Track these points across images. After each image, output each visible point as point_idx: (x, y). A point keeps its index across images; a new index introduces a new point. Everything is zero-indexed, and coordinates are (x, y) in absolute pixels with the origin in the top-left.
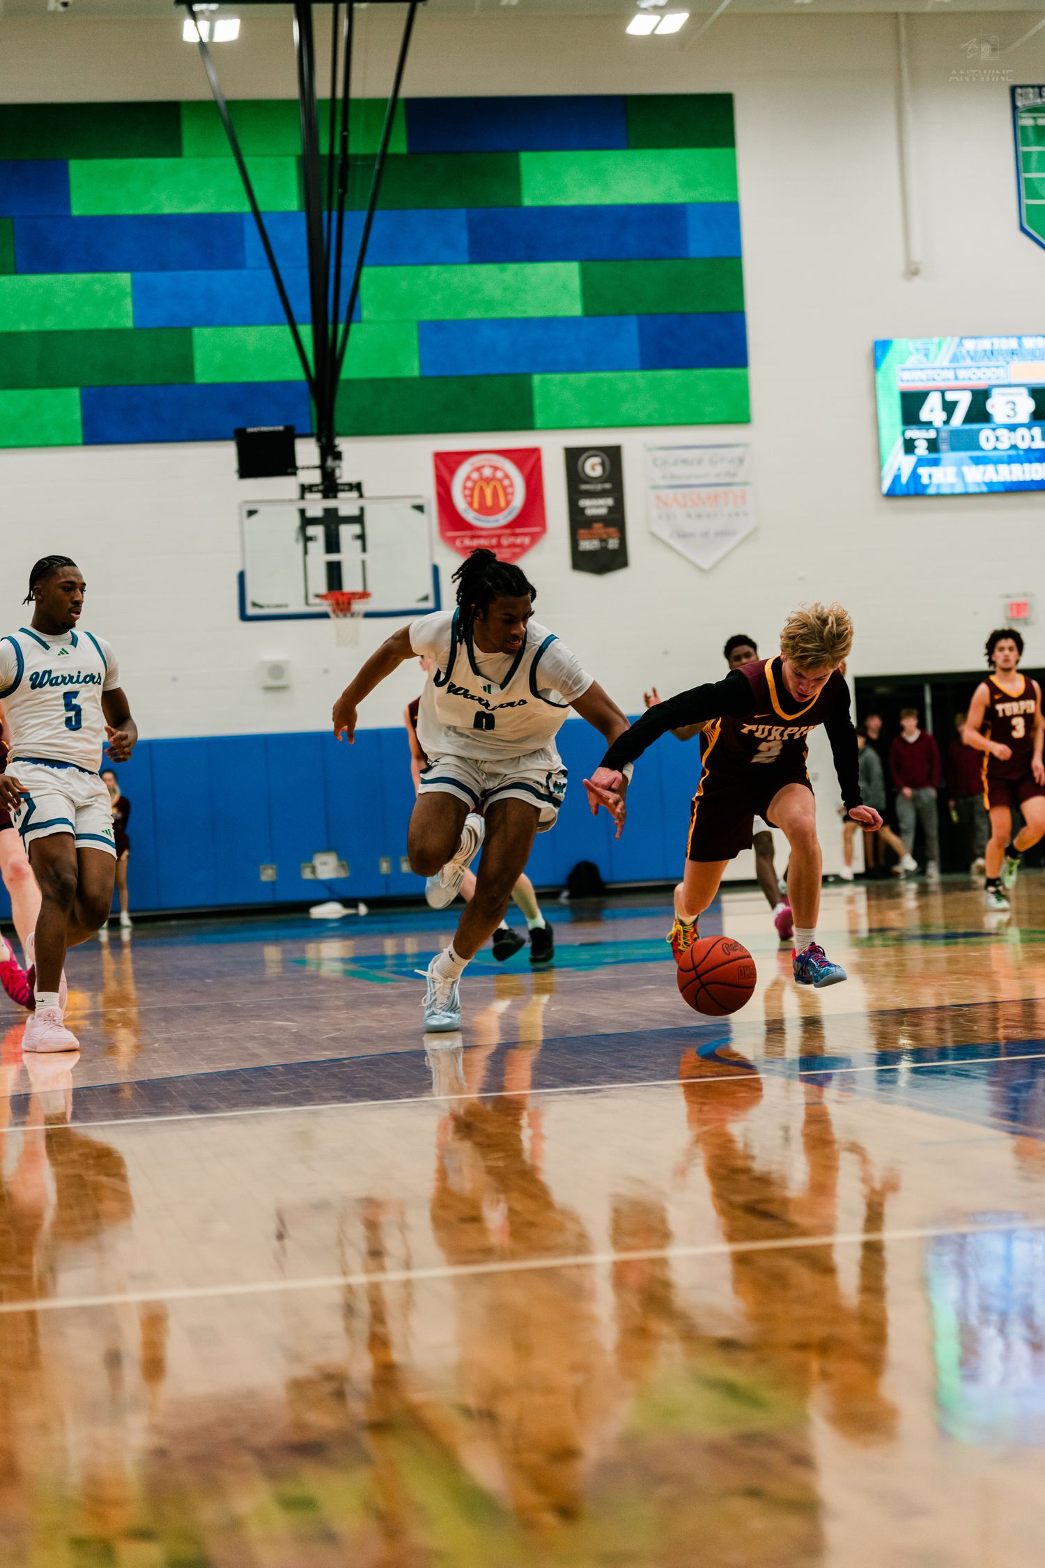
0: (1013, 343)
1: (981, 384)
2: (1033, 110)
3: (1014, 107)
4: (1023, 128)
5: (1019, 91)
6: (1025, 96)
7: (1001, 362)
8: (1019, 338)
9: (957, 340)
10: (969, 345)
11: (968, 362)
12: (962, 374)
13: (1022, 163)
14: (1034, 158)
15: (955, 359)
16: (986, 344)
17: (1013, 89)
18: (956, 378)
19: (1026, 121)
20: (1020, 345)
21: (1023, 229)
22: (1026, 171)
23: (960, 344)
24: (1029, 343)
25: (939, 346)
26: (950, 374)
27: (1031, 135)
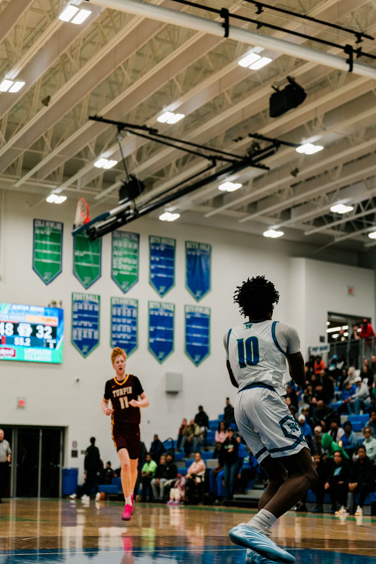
0: (27, 308)
1: (16, 321)
2: (40, 228)
3: (34, 227)
4: (36, 234)
5: (36, 221)
6: (38, 223)
7: (23, 314)
8: (29, 307)
9: (10, 305)
10: (14, 307)
11: (13, 313)
12: (11, 317)
13: (35, 246)
14: (39, 245)
15: (10, 311)
16: (19, 307)
17: (34, 220)
18: (9, 318)
19: (37, 232)
20: (29, 309)
21: (33, 269)
22: (36, 248)
23: (11, 307)
24: (32, 309)
25: (5, 306)
26: (7, 317)
27: (38, 236)
